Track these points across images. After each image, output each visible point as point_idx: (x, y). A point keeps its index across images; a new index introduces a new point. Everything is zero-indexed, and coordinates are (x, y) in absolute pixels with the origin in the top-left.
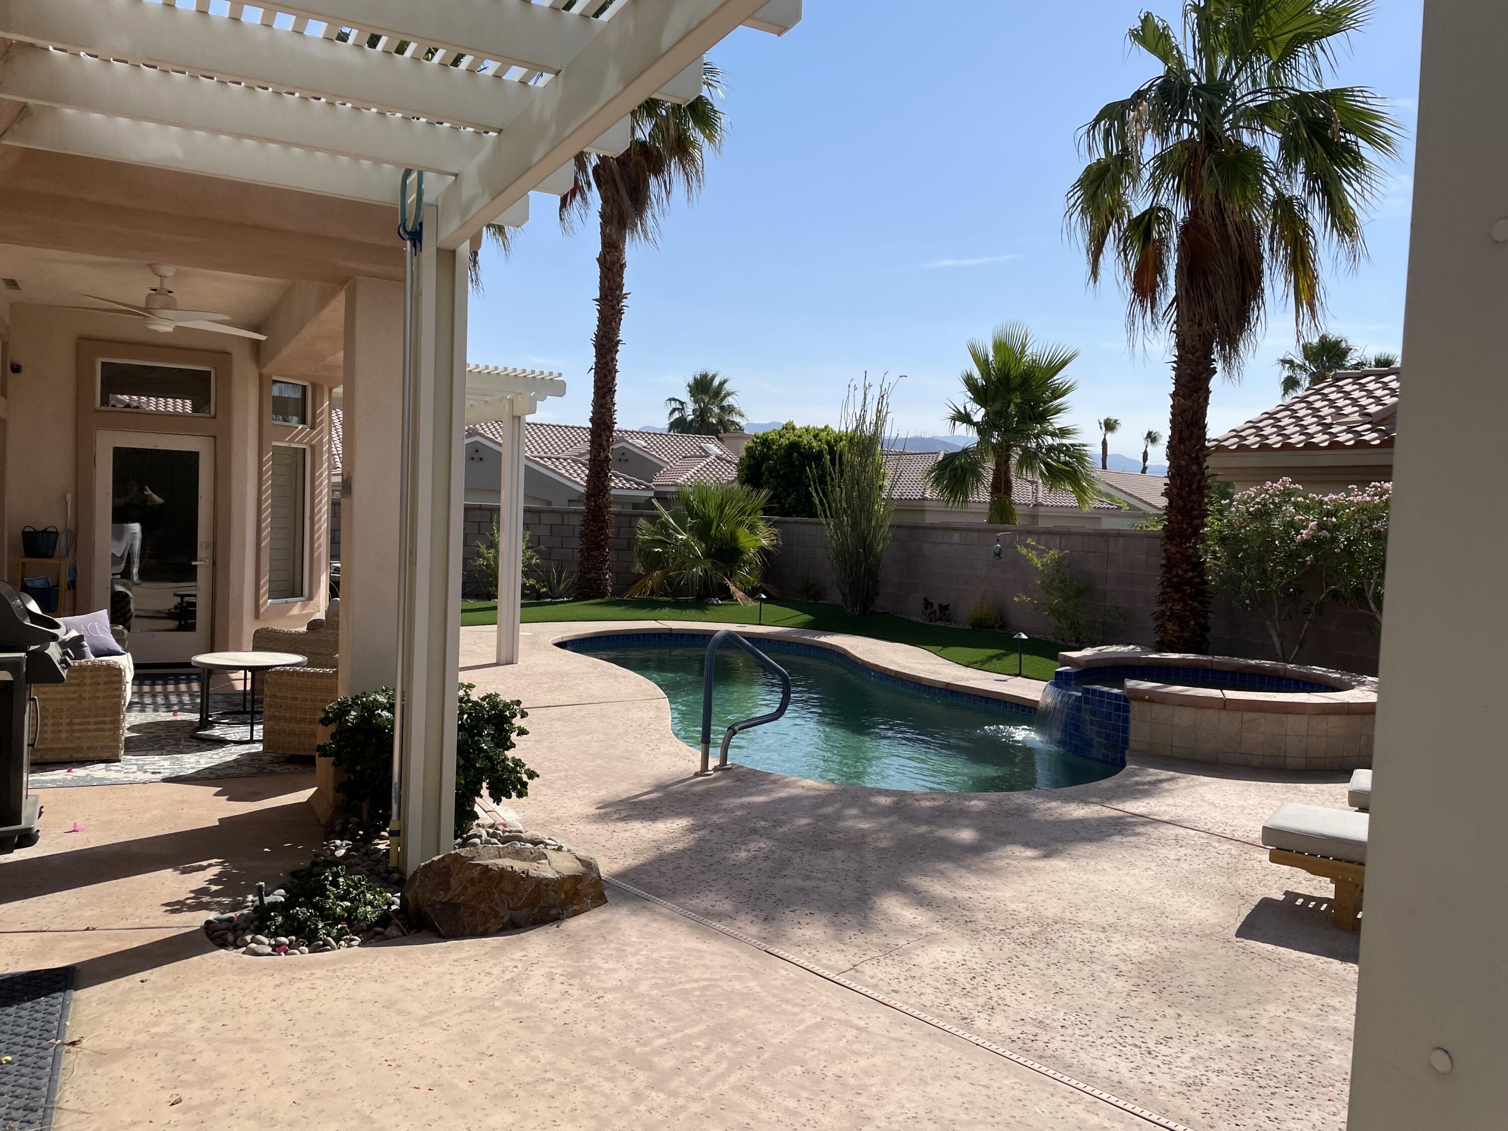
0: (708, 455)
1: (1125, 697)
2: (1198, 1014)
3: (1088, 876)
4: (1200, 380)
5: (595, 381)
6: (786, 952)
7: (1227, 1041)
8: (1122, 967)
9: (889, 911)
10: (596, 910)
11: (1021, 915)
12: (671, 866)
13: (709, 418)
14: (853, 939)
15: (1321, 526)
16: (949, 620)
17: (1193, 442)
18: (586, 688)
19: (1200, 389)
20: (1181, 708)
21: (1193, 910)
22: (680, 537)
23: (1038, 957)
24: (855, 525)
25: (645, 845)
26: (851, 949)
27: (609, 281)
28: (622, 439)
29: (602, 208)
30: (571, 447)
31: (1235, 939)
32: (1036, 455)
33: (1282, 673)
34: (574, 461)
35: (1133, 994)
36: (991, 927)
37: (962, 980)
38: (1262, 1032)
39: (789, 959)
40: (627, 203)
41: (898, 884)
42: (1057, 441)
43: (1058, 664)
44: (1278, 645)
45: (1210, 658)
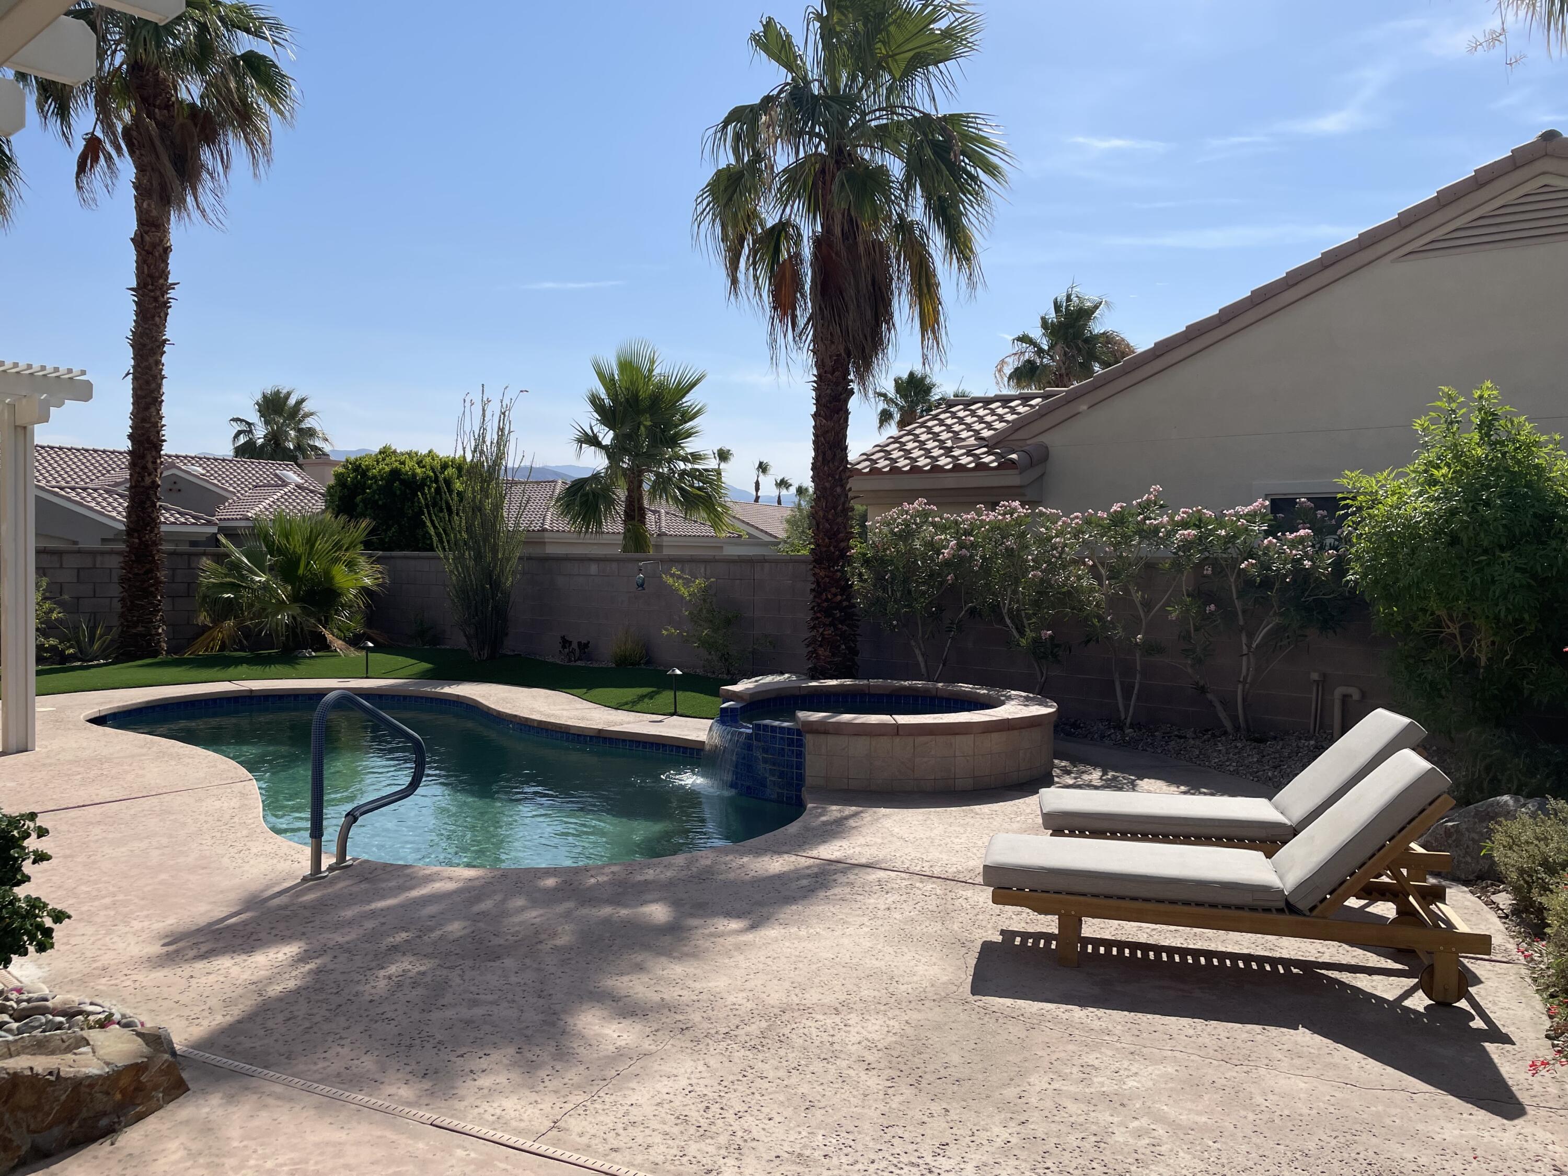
0: (285, 483)
1: (798, 730)
2: (964, 1104)
3: (803, 944)
4: (839, 400)
5: (133, 389)
6: (460, 1119)
7: (1005, 1135)
8: (870, 1058)
9: (586, 1032)
10: (171, 1106)
11: (743, 1008)
12: (280, 1018)
13: (285, 441)
14: (547, 1083)
15: (960, 546)
16: (589, 658)
17: (836, 464)
18: (137, 776)
19: (841, 410)
20: (856, 737)
21: (921, 969)
22: (258, 579)
23: (775, 1063)
24: (479, 557)
25: (240, 991)
26: (546, 1098)
27: (149, 267)
28: (173, 465)
29: (136, 178)
30: (103, 475)
31: (972, 998)
32: (670, 479)
33: (934, 693)
34: (107, 491)
35: (890, 1091)
36: (713, 1031)
37: (695, 1115)
38: (1036, 1114)
39: (466, 1130)
40: (170, 171)
41: (591, 993)
42: (689, 466)
43: (720, 700)
44: (922, 665)
45: (866, 682)
